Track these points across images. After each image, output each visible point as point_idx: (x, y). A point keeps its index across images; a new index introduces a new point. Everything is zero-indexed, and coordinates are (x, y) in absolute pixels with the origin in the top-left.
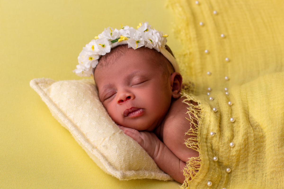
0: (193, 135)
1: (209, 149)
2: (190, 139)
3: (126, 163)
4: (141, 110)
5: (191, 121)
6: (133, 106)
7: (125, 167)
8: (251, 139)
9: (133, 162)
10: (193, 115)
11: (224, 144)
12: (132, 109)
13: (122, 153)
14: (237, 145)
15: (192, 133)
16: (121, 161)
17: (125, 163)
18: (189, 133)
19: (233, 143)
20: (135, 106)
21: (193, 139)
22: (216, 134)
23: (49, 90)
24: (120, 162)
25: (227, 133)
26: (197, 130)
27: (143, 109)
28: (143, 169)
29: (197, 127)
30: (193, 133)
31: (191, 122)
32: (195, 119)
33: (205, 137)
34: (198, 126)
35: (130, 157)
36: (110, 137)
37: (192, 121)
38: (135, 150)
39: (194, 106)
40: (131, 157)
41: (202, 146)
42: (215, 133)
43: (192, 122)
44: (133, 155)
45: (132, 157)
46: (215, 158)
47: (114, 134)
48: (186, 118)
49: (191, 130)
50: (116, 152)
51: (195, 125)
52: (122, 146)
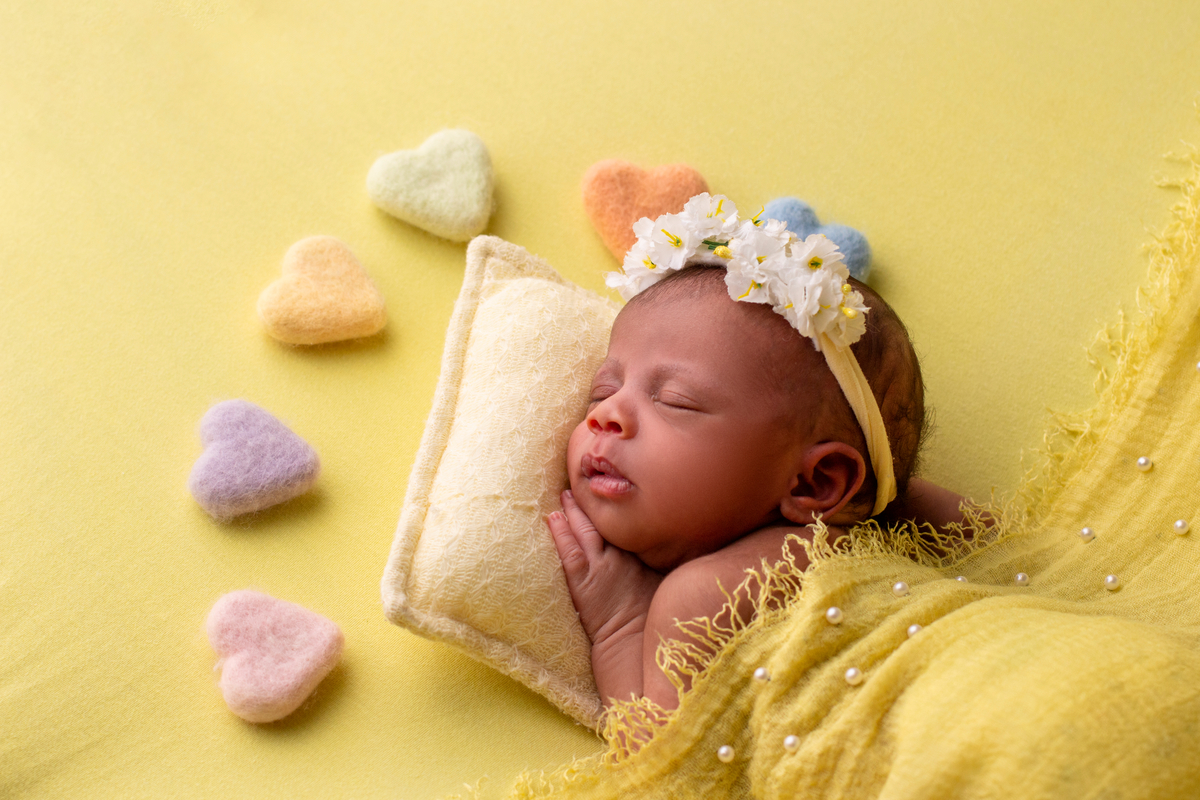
0: (704, 640)
1: (730, 714)
2: (685, 646)
3: (453, 591)
4: (622, 484)
5: (730, 599)
6: (606, 457)
7: (441, 600)
8: (848, 764)
9: (477, 602)
10: (759, 588)
11: (774, 726)
12: (602, 463)
13: (462, 558)
14: (800, 754)
15: (703, 632)
16: (440, 577)
17: (446, 588)
18: (689, 627)
19: (798, 742)
20: (613, 461)
21: (694, 651)
22: (769, 683)
23: (494, 289)
24: (434, 577)
25: (804, 703)
26: (731, 635)
27: (631, 483)
28: (515, 645)
29: (739, 627)
30: (707, 637)
31: (727, 601)
32: (753, 601)
33: (741, 669)
34: (744, 628)
35: (475, 583)
36: (476, 498)
37: (737, 602)
38: (515, 576)
39: (792, 566)
40: (480, 585)
41: (705, 691)
42: (769, 680)
43: (730, 604)
44: (491, 585)
45: (485, 587)
46: (723, 750)
47: (497, 498)
48: (718, 582)
49: (704, 623)
50: (447, 546)
51: (732, 618)
52: (479, 539)
